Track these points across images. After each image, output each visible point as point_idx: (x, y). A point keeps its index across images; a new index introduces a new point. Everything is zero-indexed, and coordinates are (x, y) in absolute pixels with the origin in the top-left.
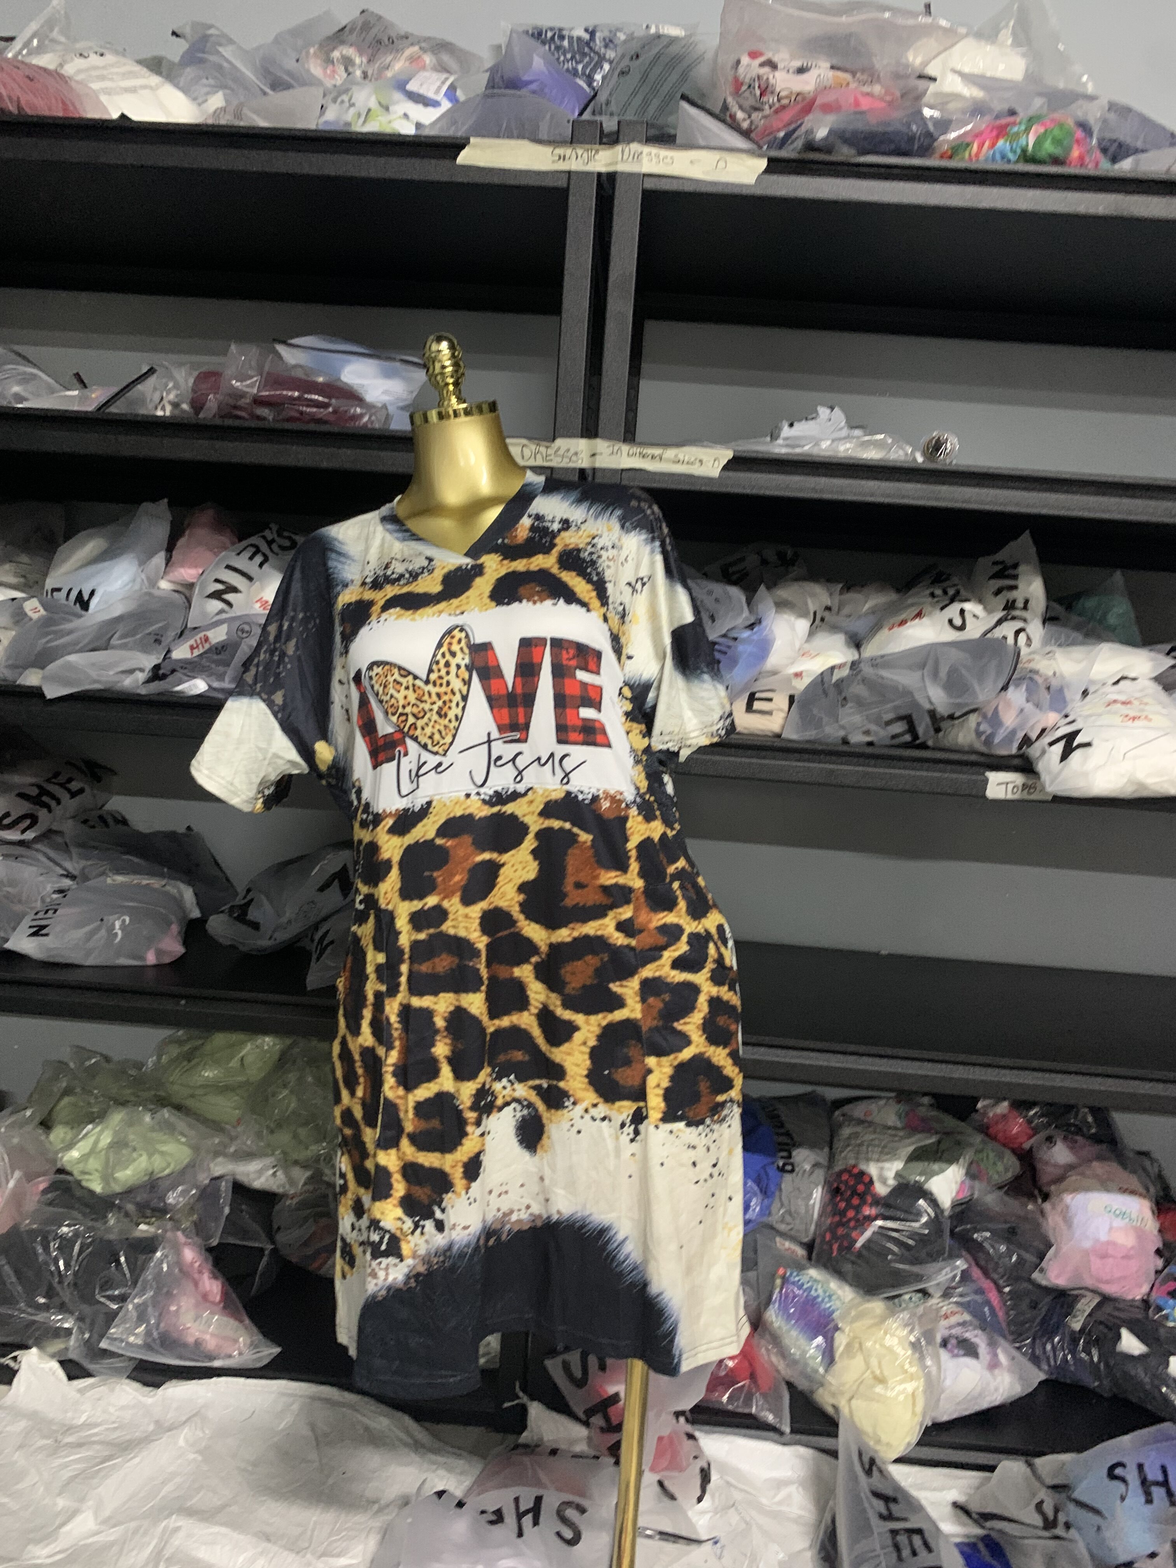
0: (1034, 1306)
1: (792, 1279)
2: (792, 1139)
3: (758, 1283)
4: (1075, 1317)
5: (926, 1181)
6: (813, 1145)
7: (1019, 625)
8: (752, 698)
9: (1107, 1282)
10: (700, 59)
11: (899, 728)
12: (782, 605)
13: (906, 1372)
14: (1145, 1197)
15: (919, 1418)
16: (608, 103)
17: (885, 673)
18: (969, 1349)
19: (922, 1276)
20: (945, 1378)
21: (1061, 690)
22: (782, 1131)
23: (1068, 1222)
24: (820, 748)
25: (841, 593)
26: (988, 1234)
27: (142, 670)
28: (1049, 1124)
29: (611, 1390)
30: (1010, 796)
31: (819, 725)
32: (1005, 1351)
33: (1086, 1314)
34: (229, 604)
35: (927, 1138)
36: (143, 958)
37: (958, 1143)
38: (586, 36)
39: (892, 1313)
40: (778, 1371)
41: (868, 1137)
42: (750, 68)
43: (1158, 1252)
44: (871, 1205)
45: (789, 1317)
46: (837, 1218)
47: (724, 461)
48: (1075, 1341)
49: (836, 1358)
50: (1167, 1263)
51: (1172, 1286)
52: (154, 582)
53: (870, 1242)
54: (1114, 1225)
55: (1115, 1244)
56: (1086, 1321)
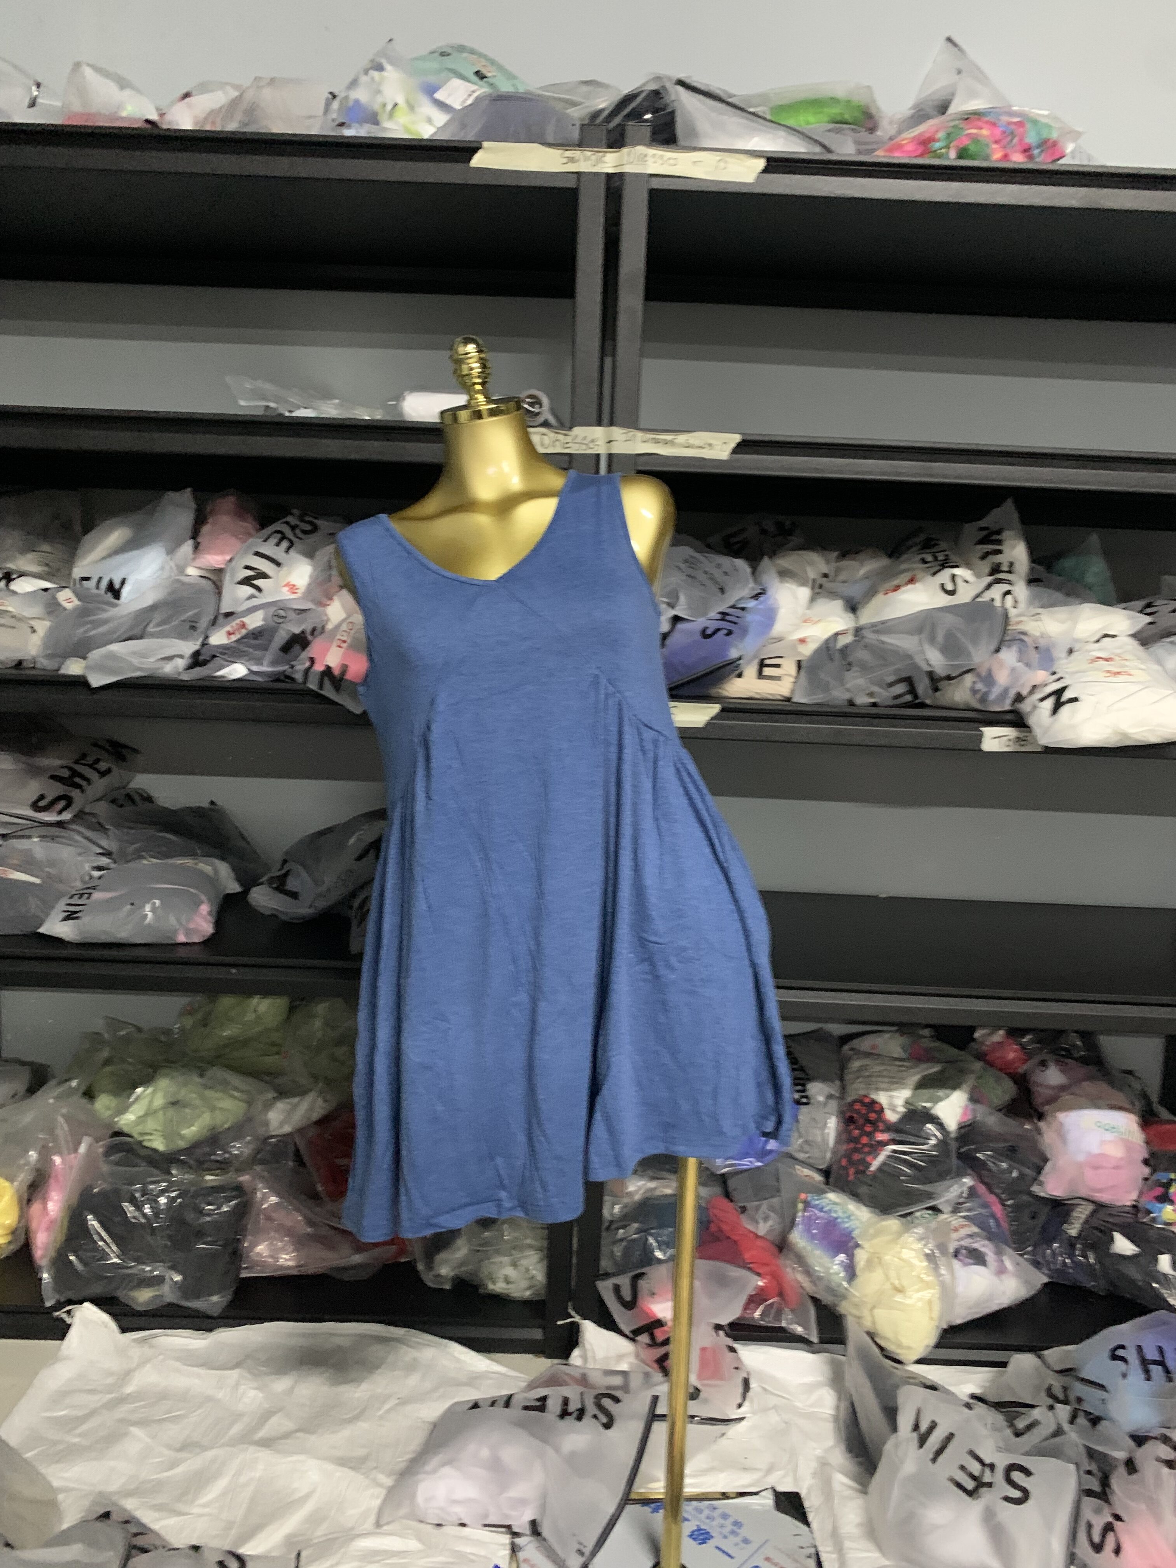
0: (1034, 1216)
2: (806, 1072)
3: (782, 1208)
4: (1073, 1223)
5: (933, 1106)
6: (825, 1079)
7: (1005, 587)
8: (762, 665)
9: (1100, 1191)
11: (900, 689)
12: (784, 574)
13: (922, 1280)
14: (1131, 1112)
15: (936, 1322)
17: (885, 638)
18: (978, 1258)
19: (933, 1194)
21: (1048, 648)
23: (1061, 1136)
24: (829, 710)
25: (836, 562)
27: (181, 657)
28: (1041, 1049)
30: (1005, 749)
31: (826, 688)
32: (1010, 1257)
33: (1081, 1221)
34: (259, 589)
35: (931, 1068)
39: (907, 1229)
40: (802, 1287)
43: (1146, 1162)
44: (883, 1131)
45: (813, 1237)
46: (852, 1145)
47: (733, 445)
48: (1072, 1246)
49: (858, 1272)
50: (1154, 1171)
51: (1159, 1191)
52: (181, 570)
53: (884, 1164)
54: (1104, 1139)
55: (1105, 1156)
56: (1082, 1227)
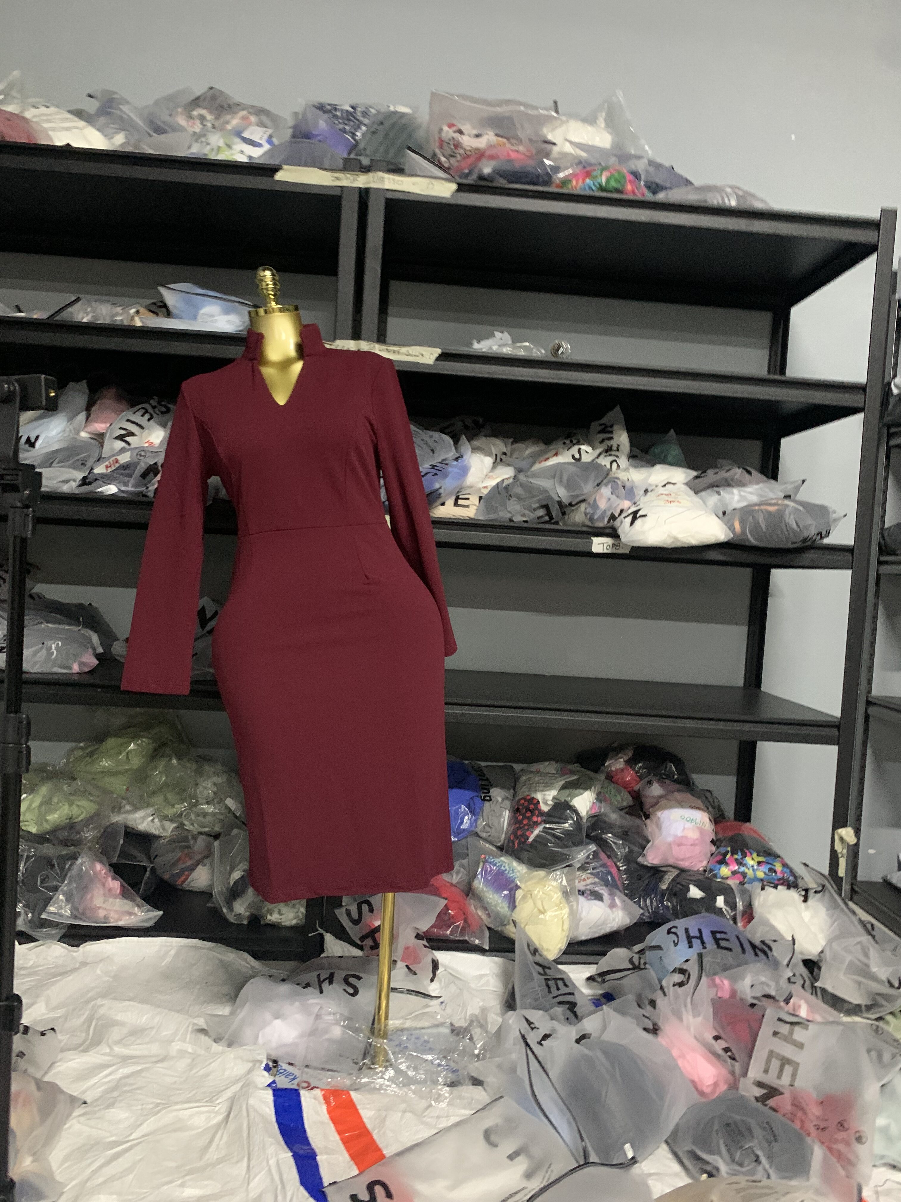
0: (640, 878)
1: (489, 860)
2: (490, 783)
3: (469, 865)
4: (663, 883)
5: (571, 800)
6: (502, 788)
7: (612, 458)
8: (456, 498)
9: (683, 860)
10: (419, 127)
11: (542, 512)
12: (476, 449)
13: (558, 906)
14: (705, 811)
15: (566, 933)
16: (365, 149)
17: (532, 480)
18: (598, 897)
19: (569, 856)
20: (582, 911)
21: (632, 488)
22: (485, 778)
23: (659, 826)
24: (497, 524)
25: (512, 443)
26: (610, 835)
27: (75, 481)
28: (649, 774)
29: (377, 923)
30: (605, 551)
31: (496, 511)
32: (619, 898)
33: (670, 880)
34: (128, 444)
35: (572, 778)
36: (70, 668)
37: (591, 779)
38: (351, 109)
39: (550, 873)
40: (482, 919)
41: (537, 779)
42: (448, 133)
43: (713, 842)
44: (538, 816)
45: (488, 883)
46: (517, 825)
47: (436, 355)
48: (663, 895)
49: (517, 904)
50: (718, 848)
51: (720, 858)
52: (78, 432)
53: (538, 836)
54: (686, 826)
55: (686, 837)
56: (670, 883)
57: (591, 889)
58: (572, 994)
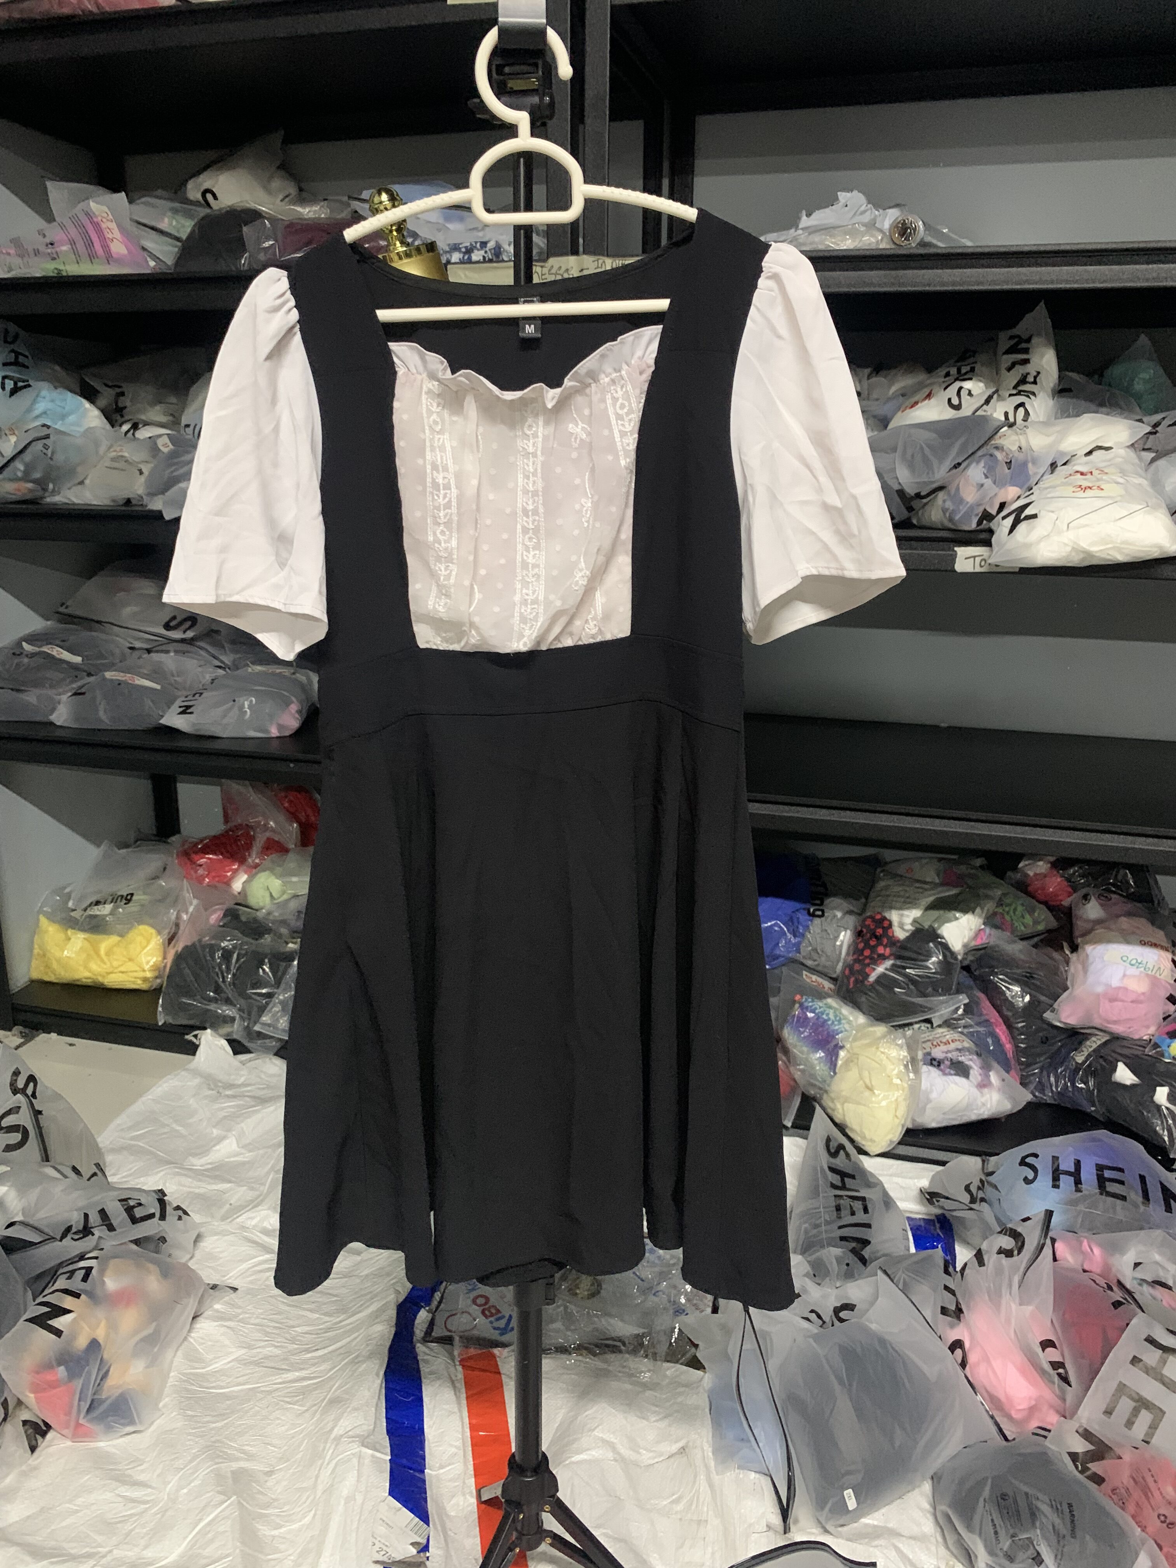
1: (806, 1004)
2: (826, 889)
4: (1081, 1051)
5: (939, 927)
9: (1115, 1022)
13: (891, 1082)
15: (901, 1119)
18: (962, 1070)
19: (925, 1007)
20: (932, 1091)
21: (1025, 464)
22: (820, 882)
23: (1085, 969)
26: (1003, 977)
28: (1084, 885)
30: (978, 569)
33: (1092, 1049)
35: (948, 891)
36: (267, 732)
37: (978, 896)
41: (899, 888)
43: (1171, 999)
44: (885, 946)
45: (802, 1035)
46: (858, 955)
48: (1076, 1071)
49: (837, 1071)
53: (883, 976)
54: (1128, 973)
55: (1126, 989)
56: (1089, 1056)
57: (954, 1058)
58: (868, 1226)
